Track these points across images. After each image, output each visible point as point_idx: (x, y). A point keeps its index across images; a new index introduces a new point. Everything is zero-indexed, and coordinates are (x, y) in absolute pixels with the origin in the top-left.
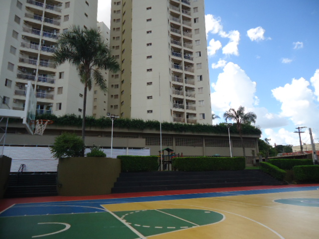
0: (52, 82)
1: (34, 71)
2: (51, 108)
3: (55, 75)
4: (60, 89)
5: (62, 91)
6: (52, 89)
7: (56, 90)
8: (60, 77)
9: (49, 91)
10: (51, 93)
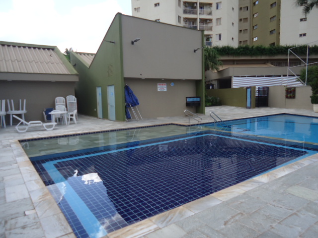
0: (210, 14)
1: (195, 5)
2: (210, 40)
3: (212, 6)
4: (218, 19)
5: (220, 22)
6: (211, 20)
7: (214, 21)
8: (217, 8)
9: (207, 23)
10: (210, 25)
